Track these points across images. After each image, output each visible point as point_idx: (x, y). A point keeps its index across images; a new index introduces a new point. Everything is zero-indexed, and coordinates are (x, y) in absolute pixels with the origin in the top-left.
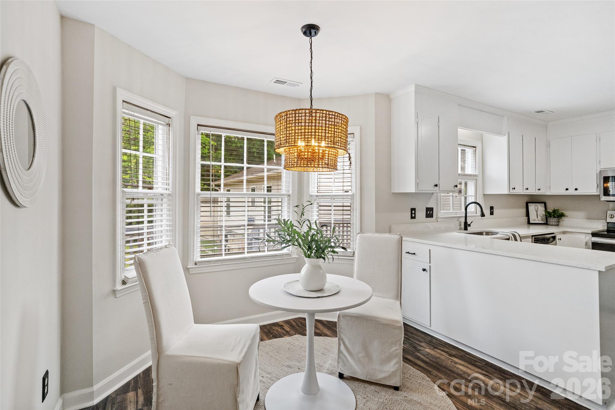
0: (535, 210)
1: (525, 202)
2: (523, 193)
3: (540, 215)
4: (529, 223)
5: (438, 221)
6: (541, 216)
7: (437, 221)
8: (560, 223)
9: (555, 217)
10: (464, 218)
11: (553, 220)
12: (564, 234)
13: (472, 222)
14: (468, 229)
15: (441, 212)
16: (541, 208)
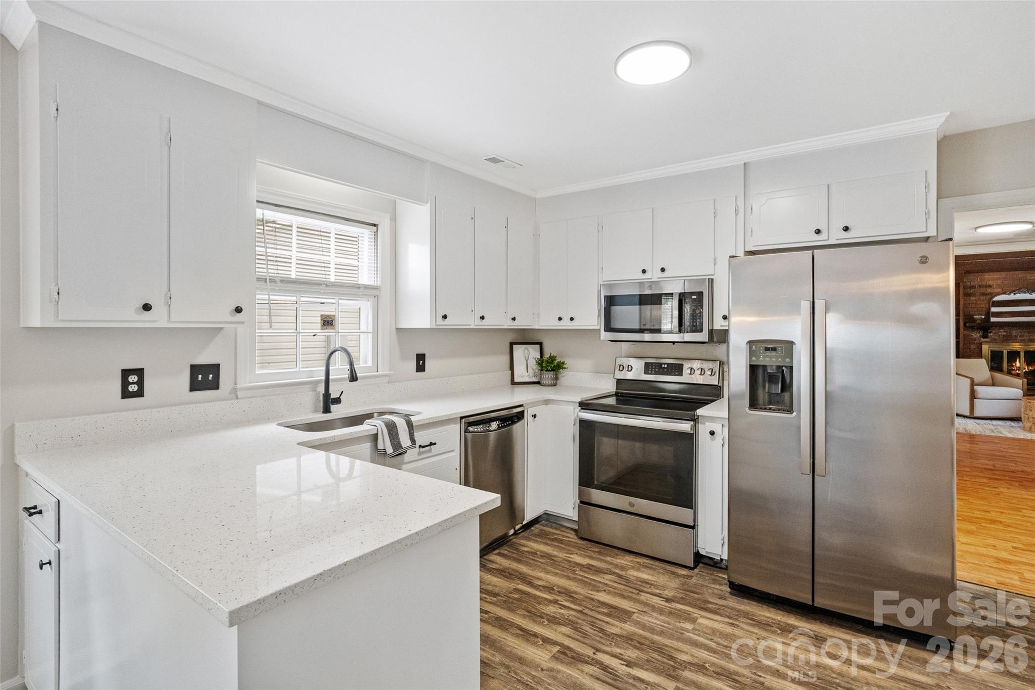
0: (524, 358)
1: (509, 342)
2: (475, 325)
3: (531, 366)
4: (513, 383)
5: (239, 397)
6: (533, 369)
7: (237, 398)
8: (558, 381)
9: (547, 370)
10: (323, 384)
11: (547, 377)
12: (546, 404)
13: (342, 392)
14: (332, 410)
15: (257, 372)
16: (533, 352)
